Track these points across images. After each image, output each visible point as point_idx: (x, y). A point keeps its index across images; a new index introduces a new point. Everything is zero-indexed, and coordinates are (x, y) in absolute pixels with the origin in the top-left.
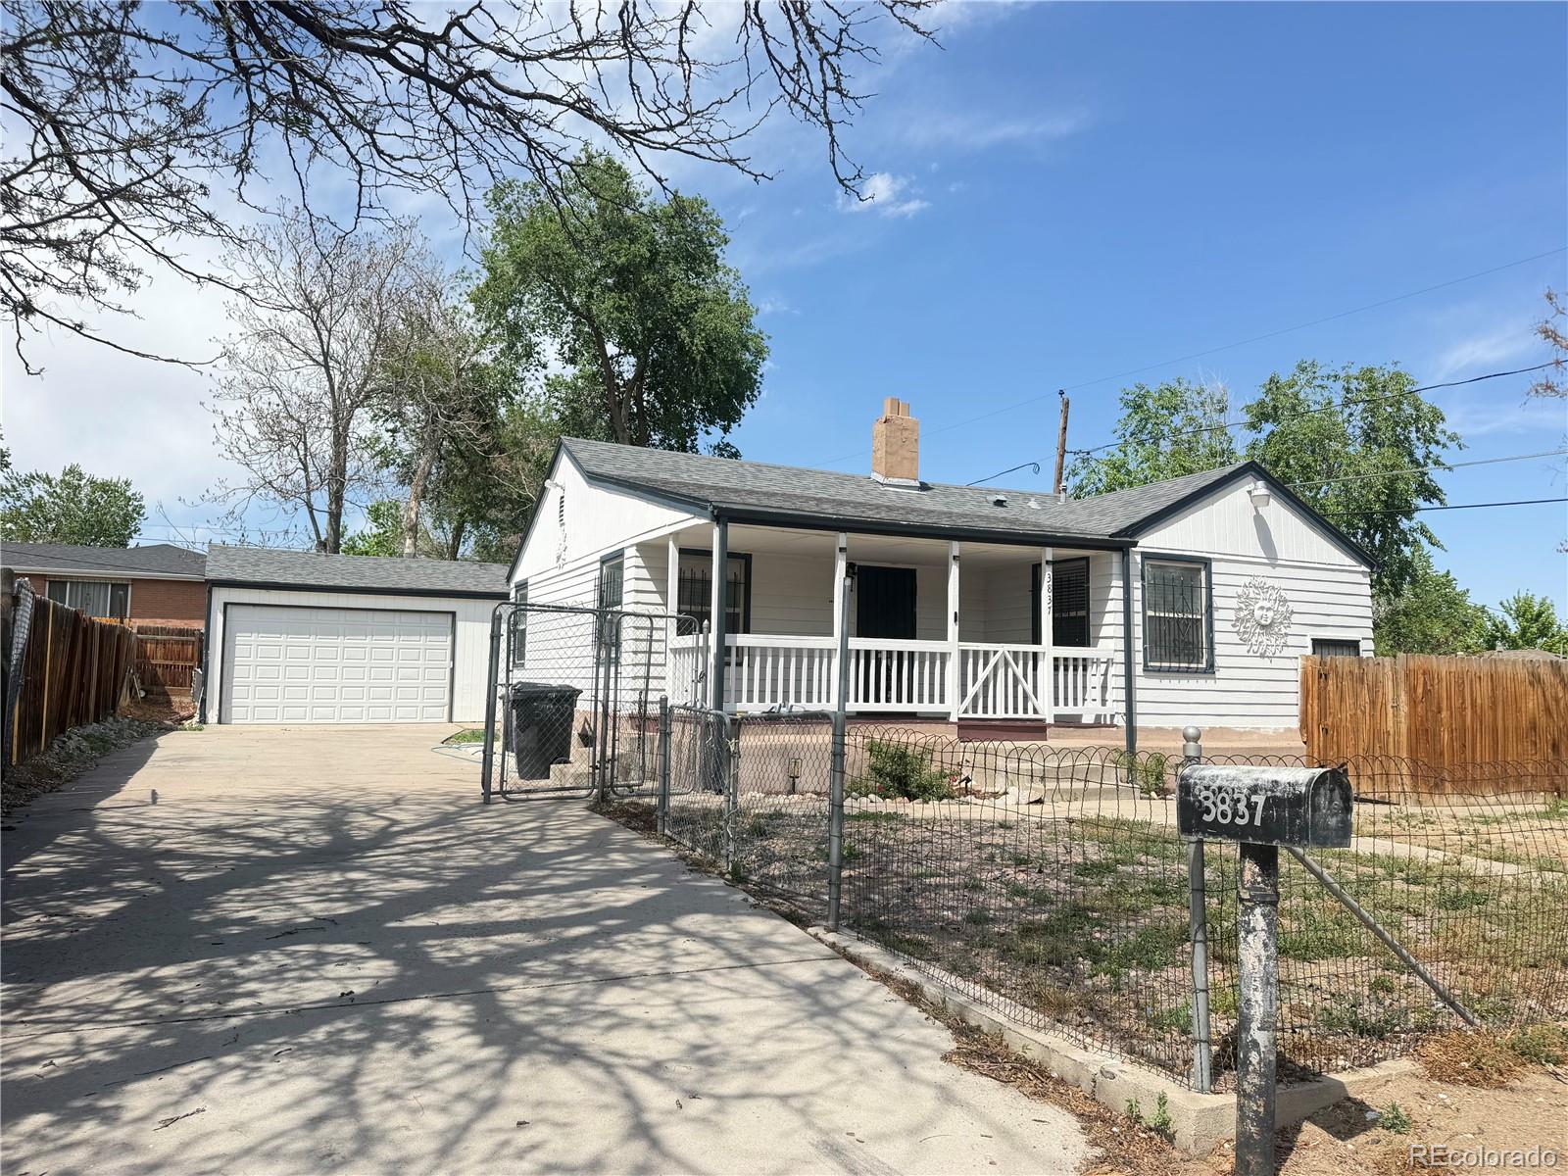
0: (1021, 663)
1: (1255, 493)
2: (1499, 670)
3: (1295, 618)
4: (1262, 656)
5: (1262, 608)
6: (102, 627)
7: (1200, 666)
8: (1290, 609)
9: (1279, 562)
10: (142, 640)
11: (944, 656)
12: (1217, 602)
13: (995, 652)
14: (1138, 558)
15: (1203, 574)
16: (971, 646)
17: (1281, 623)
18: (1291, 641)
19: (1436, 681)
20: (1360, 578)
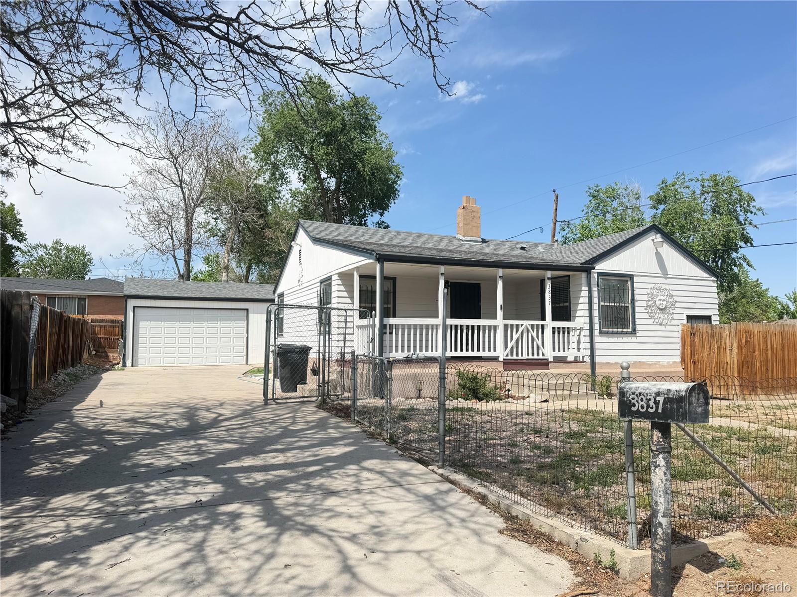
0: (535, 330)
1: (656, 241)
2: (786, 329)
3: (677, 305)
4: (661, 325)
5: (660, 300)
6: (74, 320)
7: (628, 330)
8: (675, 300)
9: (669, 276)
10: (93, 326)
11: (495, 328)
12: (637, 297)
13: (522, 325)
14: (596, 275)
15: (629, 283)
16: (509, 322)
17: (670, 307)
18: (675, 316)
19: (752, 336)
20: (711, 283)
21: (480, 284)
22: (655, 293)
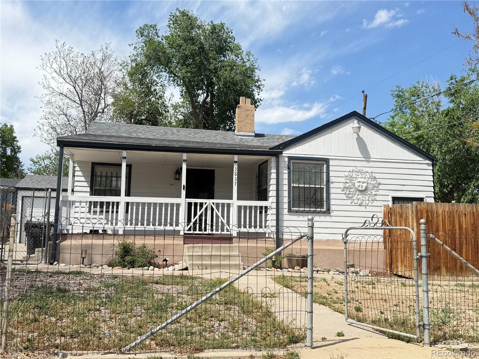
0: (220, 208)
1: (353, 126)
3: (381, 187)
4: (360, 205)
5: (359, 182)
7: (322, 210)
8: (378, 182)
9: (371, 160)
11: (178, 205)
12: (332, 179)
13: (206, 203)
14: (286, 159)
15: (325, 166)
16: (193, 201)
17: (372, 189)
18: (378, 198)
19: (435, 216)
20: (426, 167)
21: (214, 170)
22: (354, 176)
